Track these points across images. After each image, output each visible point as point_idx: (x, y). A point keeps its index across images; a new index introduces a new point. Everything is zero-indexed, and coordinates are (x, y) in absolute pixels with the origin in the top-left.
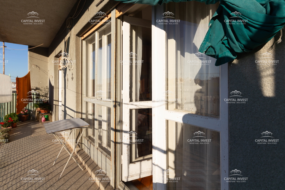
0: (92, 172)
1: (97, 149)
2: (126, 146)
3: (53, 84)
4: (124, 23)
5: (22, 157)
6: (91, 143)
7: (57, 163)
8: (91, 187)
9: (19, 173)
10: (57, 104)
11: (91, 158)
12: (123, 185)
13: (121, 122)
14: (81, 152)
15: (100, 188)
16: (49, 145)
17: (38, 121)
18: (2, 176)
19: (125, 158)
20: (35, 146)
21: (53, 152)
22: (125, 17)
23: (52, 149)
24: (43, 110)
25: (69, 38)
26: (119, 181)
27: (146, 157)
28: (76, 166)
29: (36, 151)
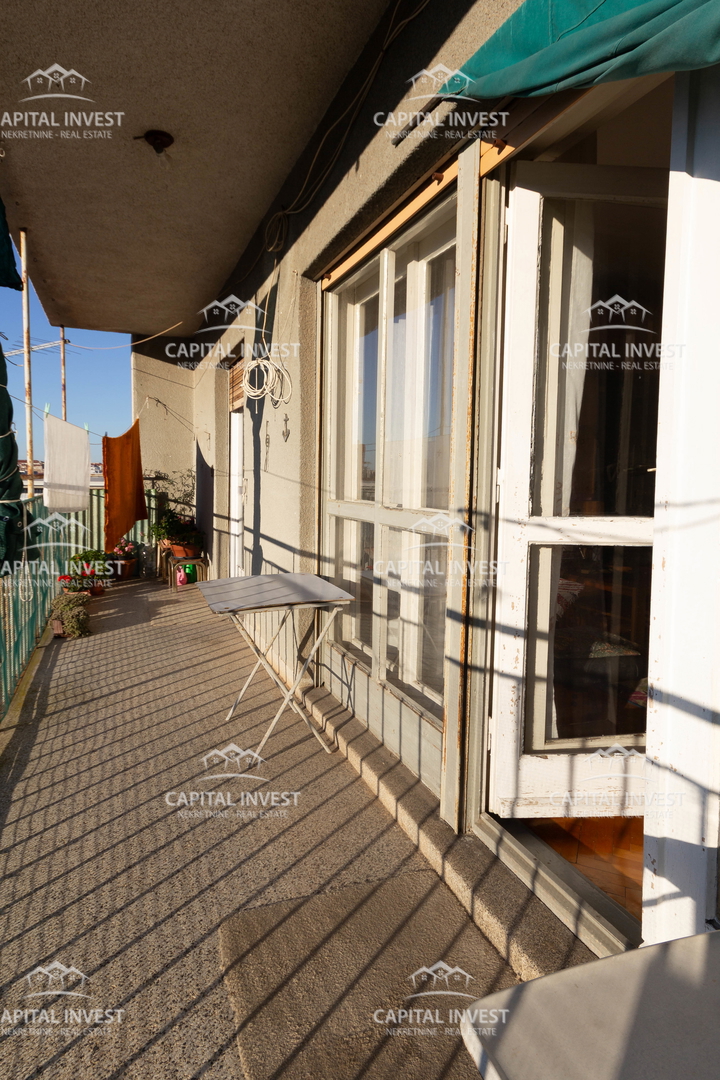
0: (364, 765)
1: (380, 688)
2: (512, 683)
3: (210, 461)
4: (517, 193)
5: (129, 681)
6: (355, 665)
7: (240, 716)
8: (364, 812)
9: (129, 726)
10: (226, 529)
11: (356, 717)
12: (496, 829)
13: (491, 591)
14: (314, 691)
15: (399, 820)
16: (208, 657)
17: (166, 582)
18: (83, 727)
19: (501, 729)
20: (164, 657)
21: (220, 681)
22: (521, 164)
23: (220, 671)
24: (181, 548)
25: (275, 290)
26: (476, 808)
27: (592, 743)
28: (304, 734)
29: (169, 669)
